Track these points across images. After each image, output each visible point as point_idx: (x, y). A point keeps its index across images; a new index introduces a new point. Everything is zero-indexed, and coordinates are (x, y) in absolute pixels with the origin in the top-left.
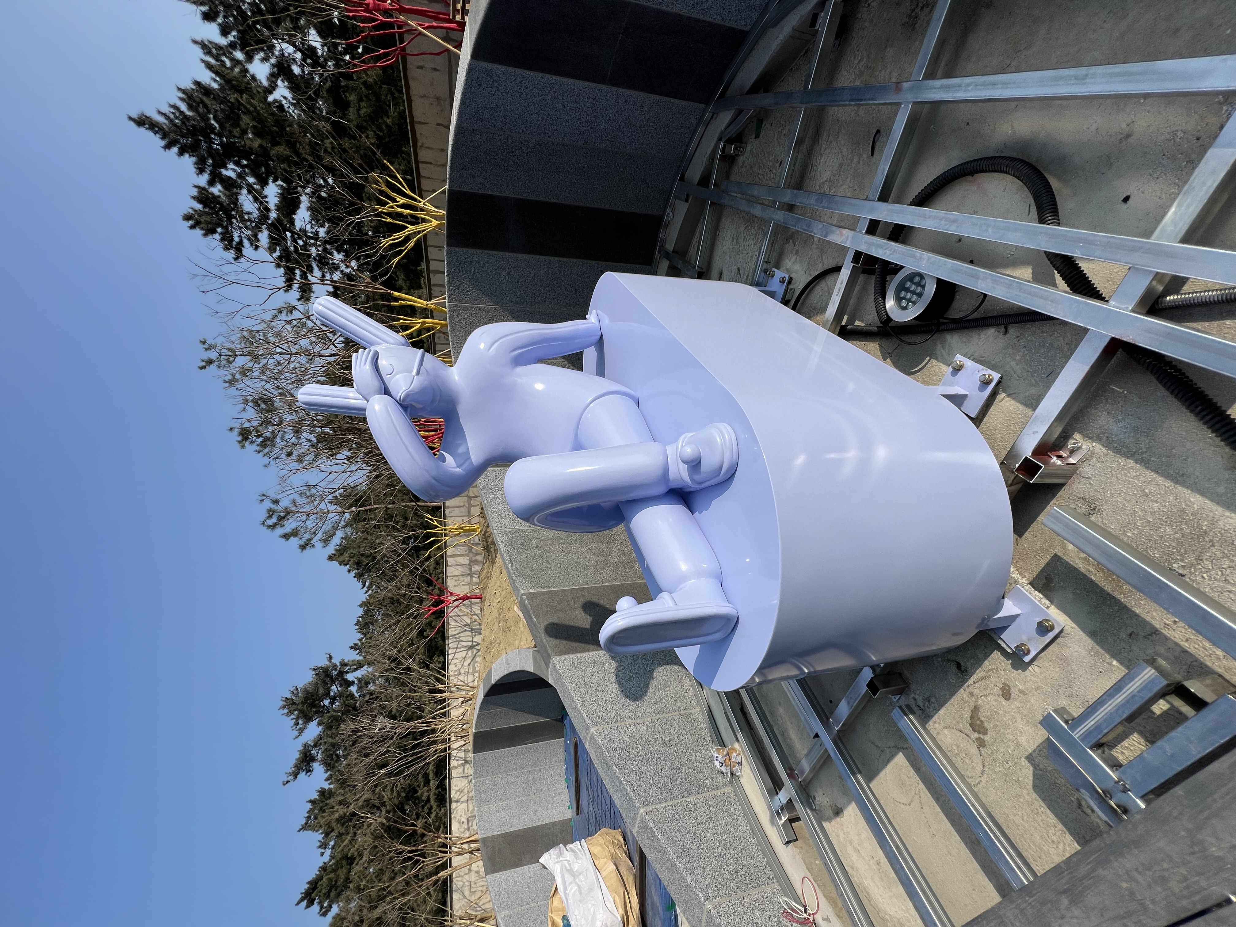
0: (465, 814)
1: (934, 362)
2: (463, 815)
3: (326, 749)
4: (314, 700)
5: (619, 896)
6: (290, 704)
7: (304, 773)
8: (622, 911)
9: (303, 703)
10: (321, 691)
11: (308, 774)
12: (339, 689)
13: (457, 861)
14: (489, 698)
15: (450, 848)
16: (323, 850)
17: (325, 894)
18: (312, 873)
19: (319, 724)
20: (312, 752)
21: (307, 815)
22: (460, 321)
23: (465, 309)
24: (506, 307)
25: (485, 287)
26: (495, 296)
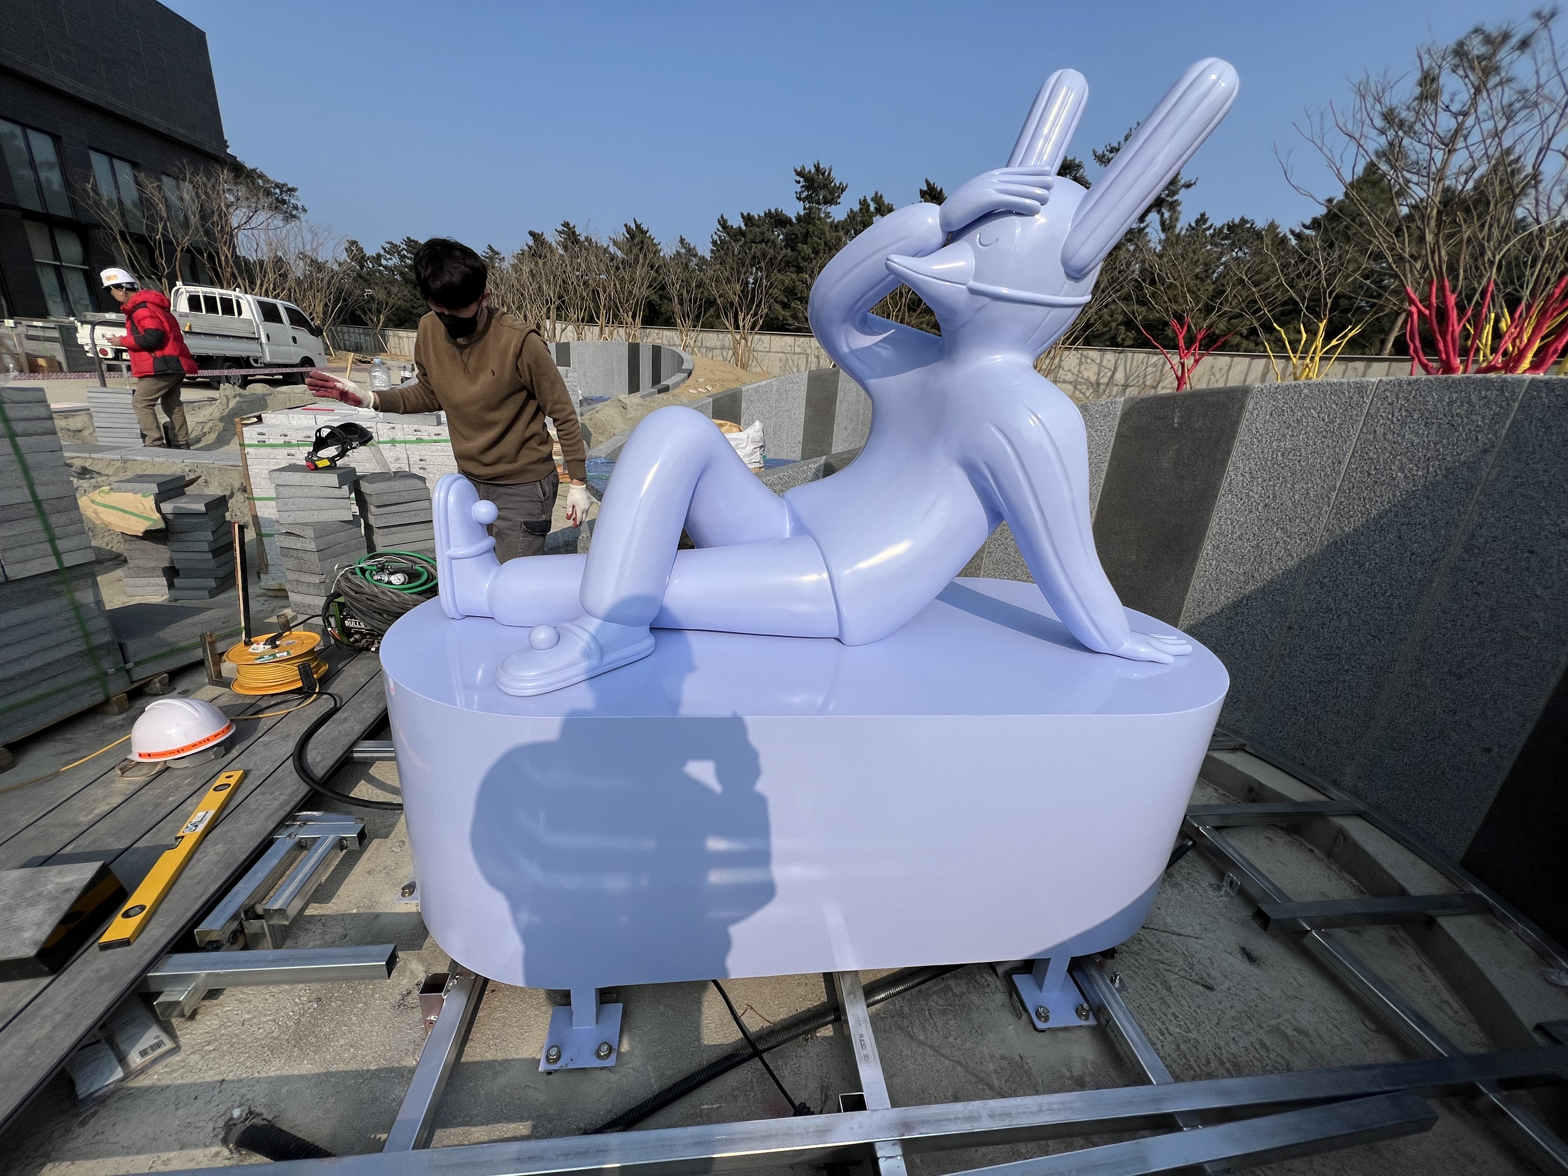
22: (1468, 403)
23: (1497, 419)
24: (1468, 512)
25: (1545, 471)
26: (1510, 491)
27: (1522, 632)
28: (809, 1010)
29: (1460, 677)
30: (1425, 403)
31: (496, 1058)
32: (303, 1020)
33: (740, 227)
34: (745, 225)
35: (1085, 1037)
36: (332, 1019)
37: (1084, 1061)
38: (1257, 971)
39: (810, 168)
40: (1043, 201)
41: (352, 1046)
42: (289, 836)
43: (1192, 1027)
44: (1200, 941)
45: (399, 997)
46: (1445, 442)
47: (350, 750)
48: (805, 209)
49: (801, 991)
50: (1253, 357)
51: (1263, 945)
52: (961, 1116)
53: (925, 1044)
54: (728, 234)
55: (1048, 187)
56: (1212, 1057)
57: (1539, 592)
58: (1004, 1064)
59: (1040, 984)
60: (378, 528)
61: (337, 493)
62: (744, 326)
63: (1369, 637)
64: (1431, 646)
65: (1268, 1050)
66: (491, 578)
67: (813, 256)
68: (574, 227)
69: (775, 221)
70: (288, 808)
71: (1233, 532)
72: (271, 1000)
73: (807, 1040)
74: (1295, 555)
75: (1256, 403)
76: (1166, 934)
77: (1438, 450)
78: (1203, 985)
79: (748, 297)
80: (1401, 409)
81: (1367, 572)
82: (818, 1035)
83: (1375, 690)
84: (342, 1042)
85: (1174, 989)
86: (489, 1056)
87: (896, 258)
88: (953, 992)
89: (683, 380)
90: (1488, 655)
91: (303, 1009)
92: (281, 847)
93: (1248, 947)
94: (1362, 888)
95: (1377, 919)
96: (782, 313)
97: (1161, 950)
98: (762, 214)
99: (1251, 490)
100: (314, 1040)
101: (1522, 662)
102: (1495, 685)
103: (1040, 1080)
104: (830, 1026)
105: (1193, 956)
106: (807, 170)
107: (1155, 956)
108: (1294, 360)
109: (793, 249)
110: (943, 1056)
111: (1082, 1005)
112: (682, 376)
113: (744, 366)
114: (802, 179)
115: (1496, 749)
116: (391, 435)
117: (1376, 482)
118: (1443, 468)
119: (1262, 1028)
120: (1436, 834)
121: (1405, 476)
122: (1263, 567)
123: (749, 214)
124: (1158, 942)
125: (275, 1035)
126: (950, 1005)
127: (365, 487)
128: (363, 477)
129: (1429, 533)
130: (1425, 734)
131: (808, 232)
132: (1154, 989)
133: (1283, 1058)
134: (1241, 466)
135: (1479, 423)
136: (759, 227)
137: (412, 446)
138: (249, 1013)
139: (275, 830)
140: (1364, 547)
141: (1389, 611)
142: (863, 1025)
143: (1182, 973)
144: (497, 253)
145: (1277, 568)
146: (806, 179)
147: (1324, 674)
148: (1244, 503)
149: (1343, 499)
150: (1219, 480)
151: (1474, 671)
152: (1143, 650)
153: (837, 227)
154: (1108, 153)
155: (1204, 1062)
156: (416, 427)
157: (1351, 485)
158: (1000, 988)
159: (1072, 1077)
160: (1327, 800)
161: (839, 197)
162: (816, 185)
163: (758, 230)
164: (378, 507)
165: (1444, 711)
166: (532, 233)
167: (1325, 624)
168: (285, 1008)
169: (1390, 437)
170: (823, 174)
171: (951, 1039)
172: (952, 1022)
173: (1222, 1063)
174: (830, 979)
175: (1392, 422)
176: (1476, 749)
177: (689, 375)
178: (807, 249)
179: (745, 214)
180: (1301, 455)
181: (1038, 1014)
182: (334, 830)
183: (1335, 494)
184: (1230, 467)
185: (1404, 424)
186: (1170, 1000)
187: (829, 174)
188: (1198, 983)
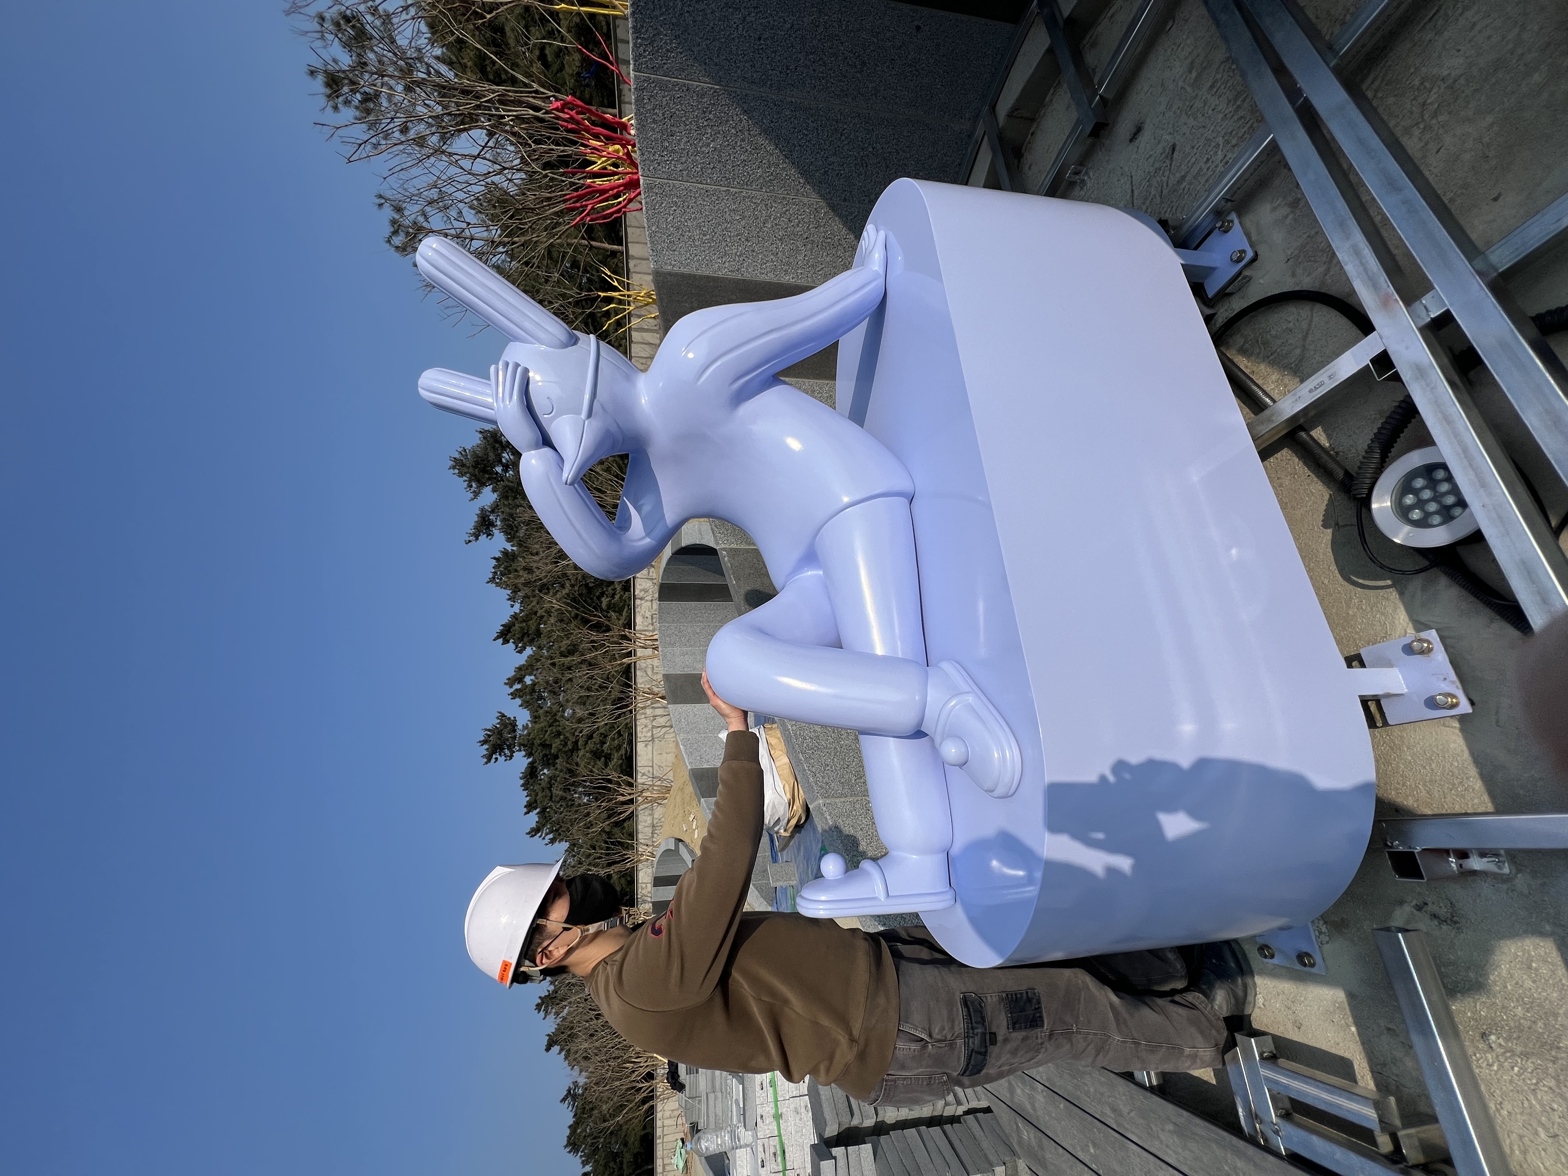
0: (649, 611)
1: (1393, 594)
2: (647, 611)
3: (504, 519)
4: (486, 466)
5: (789, 785)
6: (460, 465)
7: (485, 535)
8: (789, 796)
9: (475, 467)
10: (492, 456)
11: (489, 537)
12: (512, 457)
13: (640, 652)
14: (678, 556)
15: (634, 642)
16: (512, 603)
17: (519, 638)
18: (506, 619)
19: (494, 491)
20: (491, 517)
21: (493, 570)
22: (654, 110)
23: (663, 87)
24: (735, 89)
25: (699, 45)
26: (716, 65)
27: (821, 29)
28: (1305, 464)
29: (864, 63)
30: (656, 140)
31: (1477, 776)
32: (1519, 1049)
33: (538, 813)
34: (536, 809)
35: (1249, 220)
36: (1503, 1007)
37: (1274, 209)
38: (1148, 120)
39: (484, 750)
40: (517, 365)
41: (1530, 967)
42: (1277, 1132)
43: (1213, 144)
44: (1133, 173)
45: (1445, 927)
46: (684, 119)
47: (1152, 1089)
48: (520, 750)
49: (1286, 482)
50: (631, 342)
51: (1124, 126)
52: (1357, 262)
53: (1304, 346)
54: (544, 825)
55: (507, 364)
56: (1236, 117)
57: (789, 25)
58: (1299, 271)
59: (1211, 270)
60: (877, 1115)
61: (842, 1162)
62: (630, 794)
63: (843, 138)
64: (842, 91)
65: (1216, 81)
66: (904, 854)
67: (562, 737)
68: (540, 997)
69: (532, 778)
70: (1241, 1144)
71: (772, 261)
72: (1507, 1106)
73: (1337, 453)
74: (784, 209)
75: (666, 264)
76: (1135, 201)
77: (691, 122)
78: (1173, 154)
79: (602, 791)
80: (662, 156)
81: (791, 152)
82: (1327, 445)
83: (885, 124)
84: (1528, 984)
85: (1183, 173)
86: (1478, 785)
87: (565, 475)
88: (1243, 345)
89: (686, 846)
90: (842, 48)
91: (1503, 1054)
92: (1295, 1139)
93: (1129, 137)
94: (1055, 85)
95: (1078, 58)
96: (615, 761)
97: (1150, 199)
98: (525, 793)
99: (736, 254)
100: (1540, 1024)
101: (844, 23)
102: (865, 37)
103: (1305, 236)
104: (1313, 433)
105: (1149, 172)
106: (485, 752)
107: (1158, 199)
108: (631, 308)
109: (556, 757)
110: (1310, 325)
111: (1220, 228)
112: (683, 850)
113: (668, 790)
114: (494, 756)
115: (916, 23)
116: (769, 1120)
117: (719, 161)
118: (703, 115)
119: (1197, 95)
120: (996, 48)
121: (712, 141)
122: (798, 232)
123: (525, 807)
124: (1144, 203)
125: (1552, 1083)
126: (1257, 342)
127: (831, 1130)
128: (820, 1136)
129: (754, 113)
130: (914, 77)
131: (541, 744)
132: (1188, 187)
133: (1218, 68)
134: (717, 265)
135: (668, 98)
136: (537, 795)
137: (780, 1093)
138: (1536, 1133)
139: (1276, 1154)
140: (771, 158)
141: (820, 128)
142: (1299, 394)
143: (1167, 174)
144: (569, 1091)
145: (796, 221)
146: (494, 752)
147: (879, 165)
148: (746, 257)
149: (735, 183)
150: (730, 280)
151: (857, 54)
152: (877, 256)
153: (536, 717)
154: (473, 489)
155: (1243, 120)
156: (758, 1088)
157: (723, 179)
158: (1226, 307)
159: (1292, 212)
160: (986, 137)
161: (509, 718)
162: (499, 742)
163: (540, 795)
164: (852, 1115)
165: (893, 68)
166: (548, 1049)
167: (837, 174)
168: (1511, 1082)
169: (684, 159)
170: (489, 736)
171: (1291, 325)
172: (1273, 333)
173: (1239, 107)
174: (1265, 454)
175: (673, 160)
176: (919, 37)
177: (680, 840)
178: (556, 744)
179: (525, 810)
180: (704, 222)
181: (1239, 260)
182: (1253, 1072)
183: (732, 190)
184: (720, 274)
185: (673, 151)
186: (1194, 170)
187: (489, 730)
188: (1172, 158)
